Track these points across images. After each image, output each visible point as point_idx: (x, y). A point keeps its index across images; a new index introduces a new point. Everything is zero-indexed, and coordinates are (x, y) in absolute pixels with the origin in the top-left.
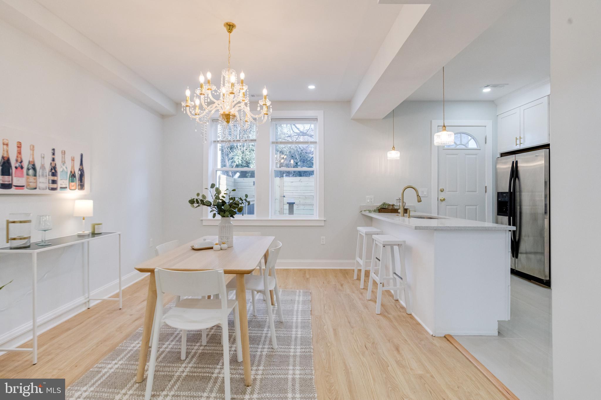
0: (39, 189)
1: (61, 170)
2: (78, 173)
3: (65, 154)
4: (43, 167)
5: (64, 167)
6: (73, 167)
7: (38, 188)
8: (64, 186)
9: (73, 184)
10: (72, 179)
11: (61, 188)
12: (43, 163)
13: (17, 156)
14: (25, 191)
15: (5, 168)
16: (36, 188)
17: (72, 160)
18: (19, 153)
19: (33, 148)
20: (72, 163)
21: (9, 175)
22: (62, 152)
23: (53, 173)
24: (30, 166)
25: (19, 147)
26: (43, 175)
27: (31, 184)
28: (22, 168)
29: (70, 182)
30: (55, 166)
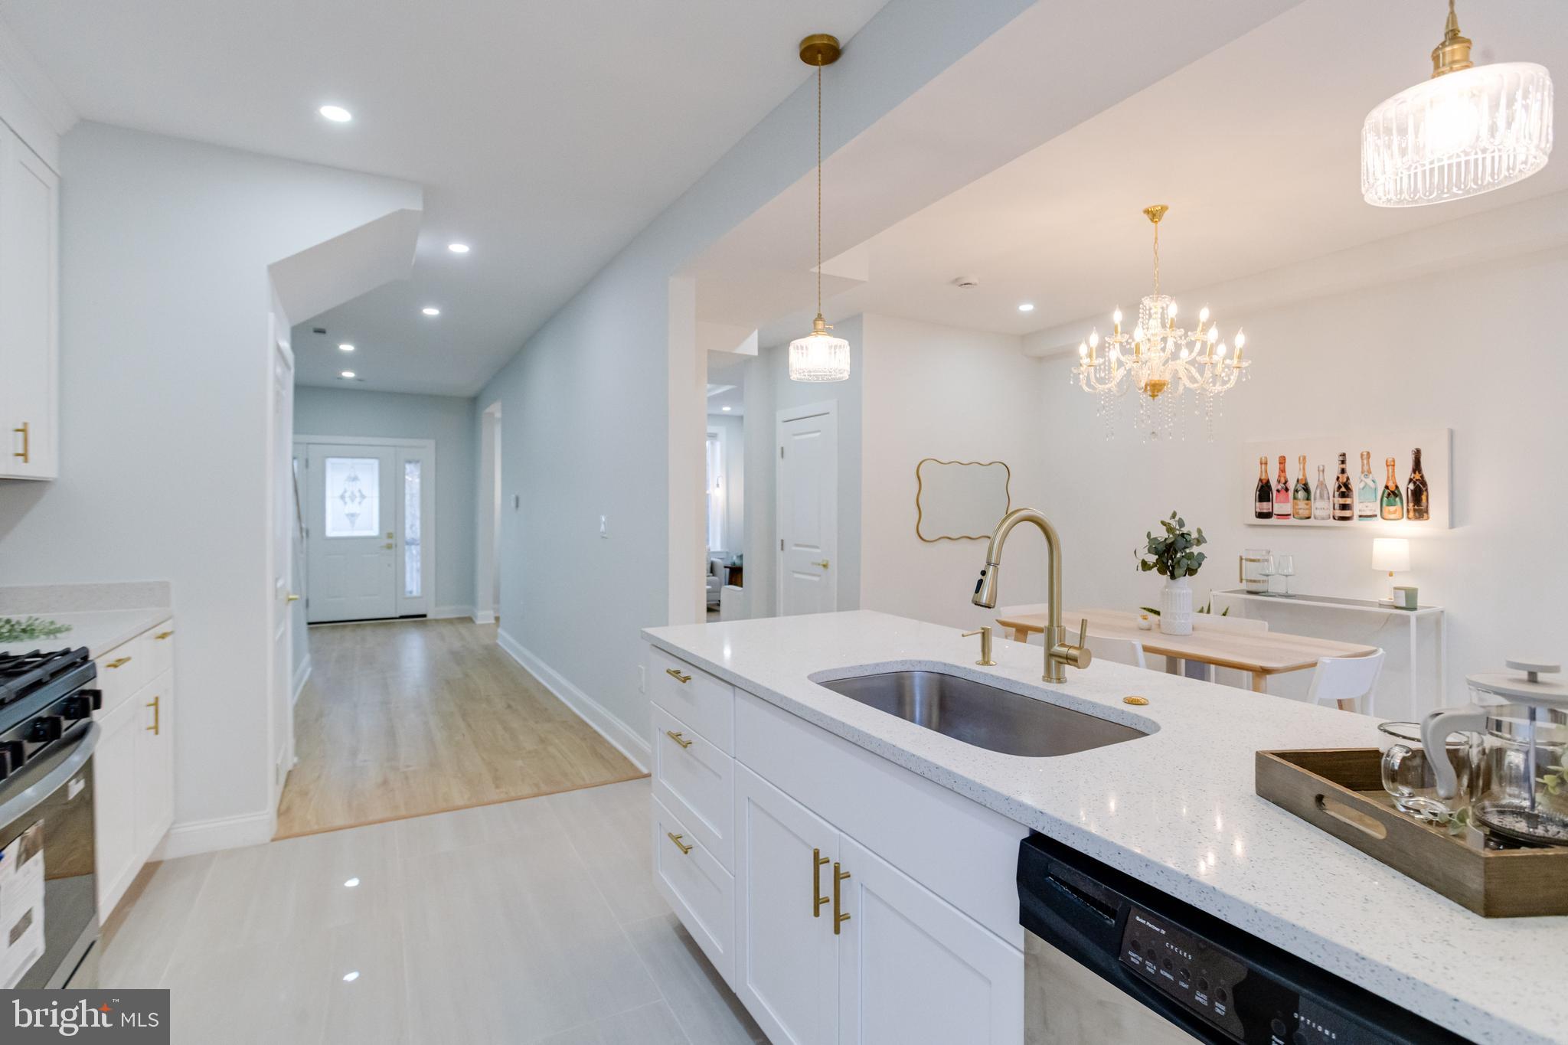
0: (1315, 518)
1: (1362, 485)
2: (1408, 488)
3: (1369, 458)
4: (1322, 485)
5: (1369, 481)
6: (1392, 477)
7: (1312, 516)
8: (1369, 513)
9: (1392, 509)
10: (1388, 501)
11: (1360, 516)
13: (1279, 476)
14: (1292, 521)
15: (1264, 492)
16: (1309, 518)
17: (1387, 466)
18: (1283, 471)
19: (1303, 460)
20: (1388, 471)
21: (1268, 501)
22: (1362, 455)
23: (1343, 493)
24: (1300, 487)
25: (1282, 461)
26: (1321, 496)
27: (1301, 511)
28: (1287, 490)
29: (1384, 504)
30: (1347, 480)
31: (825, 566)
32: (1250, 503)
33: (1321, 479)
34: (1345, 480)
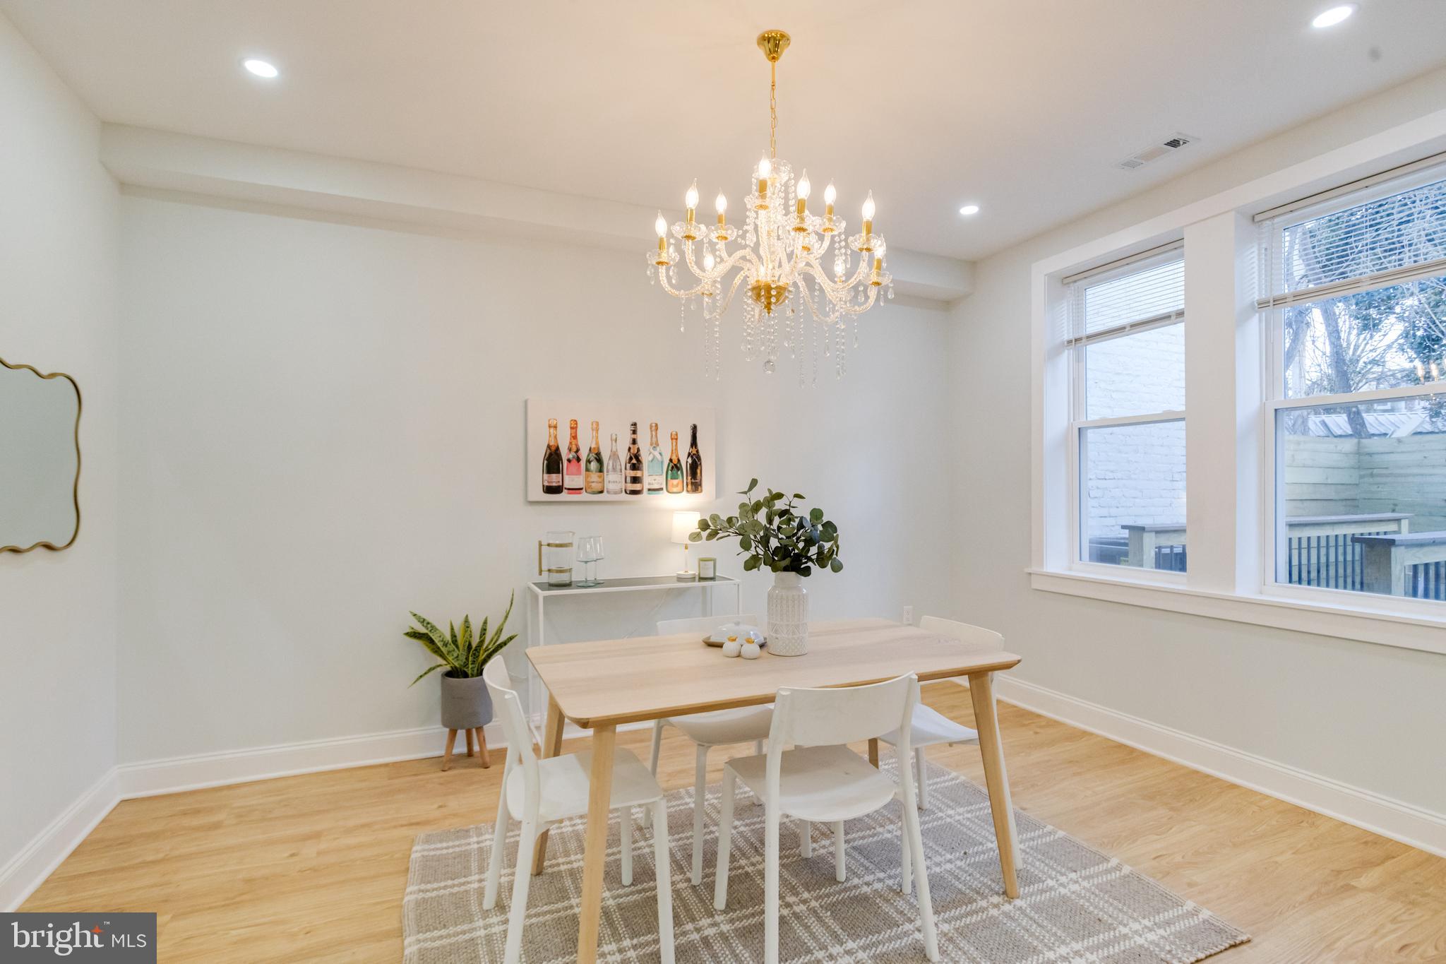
0: (608, 492)
1: (650, 458)
2: (687, 462)
3: (657, 430)
4: (614, 456)
5: (656, 453)
6: (675, 450)
7: (605, 491)
8: (656, 486)
9: (675, 482)
10: (672, 474)
11: (649, 490)
12: (614, 449)
13: (571, 443)
14: (584, 496)
15: (553, 462)
16: (601, 492)
17: (672, 439)
18: (575, 437)
19: (596, 427)
20: (672, 444)
21: (559, 473)
22: (651, 427)
23: (634, 464)
24: (592, 457)
25: (574, 427)
26: (614, 469)
27: (593, 485)
28: (578, 460)
29: (669, 478)
30: (638, 452)
32: (538, 476)
34: (636, 451)
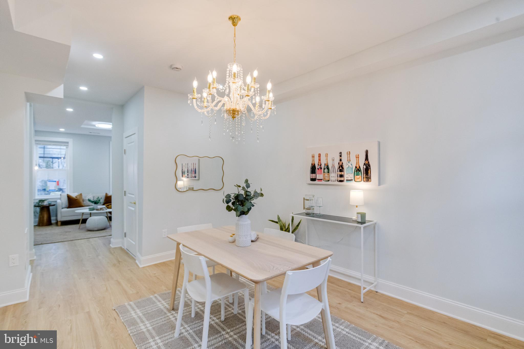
0: (331, 181)
1: (347, 166)
2: (363, 168)
3: (350, 154)
4: (333, 166)
5: (350, 164)
6: (358, 163)
8: (350, 179)
9: (358, 177)
10: (357, 174)
11: (347, 180)
13: (319, 162)
14: (323, 182)
15: (313, 170)
16: (329, 181)
17: (356, 158)
18: (320, 160)
19: (327, 155)
20: (357, 160)
21: (315, 173)
22: (347, 153)
23: (341, 169)
24: (326, 167)
25: (320, 156)
26: (333, 171)
27: (326, 178)
28: (321, 168)
29: (355, 175)
30: (342, 164)
31: (135, 203)
32: (308, 175)
33: (333, 164)
